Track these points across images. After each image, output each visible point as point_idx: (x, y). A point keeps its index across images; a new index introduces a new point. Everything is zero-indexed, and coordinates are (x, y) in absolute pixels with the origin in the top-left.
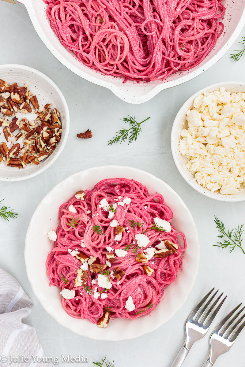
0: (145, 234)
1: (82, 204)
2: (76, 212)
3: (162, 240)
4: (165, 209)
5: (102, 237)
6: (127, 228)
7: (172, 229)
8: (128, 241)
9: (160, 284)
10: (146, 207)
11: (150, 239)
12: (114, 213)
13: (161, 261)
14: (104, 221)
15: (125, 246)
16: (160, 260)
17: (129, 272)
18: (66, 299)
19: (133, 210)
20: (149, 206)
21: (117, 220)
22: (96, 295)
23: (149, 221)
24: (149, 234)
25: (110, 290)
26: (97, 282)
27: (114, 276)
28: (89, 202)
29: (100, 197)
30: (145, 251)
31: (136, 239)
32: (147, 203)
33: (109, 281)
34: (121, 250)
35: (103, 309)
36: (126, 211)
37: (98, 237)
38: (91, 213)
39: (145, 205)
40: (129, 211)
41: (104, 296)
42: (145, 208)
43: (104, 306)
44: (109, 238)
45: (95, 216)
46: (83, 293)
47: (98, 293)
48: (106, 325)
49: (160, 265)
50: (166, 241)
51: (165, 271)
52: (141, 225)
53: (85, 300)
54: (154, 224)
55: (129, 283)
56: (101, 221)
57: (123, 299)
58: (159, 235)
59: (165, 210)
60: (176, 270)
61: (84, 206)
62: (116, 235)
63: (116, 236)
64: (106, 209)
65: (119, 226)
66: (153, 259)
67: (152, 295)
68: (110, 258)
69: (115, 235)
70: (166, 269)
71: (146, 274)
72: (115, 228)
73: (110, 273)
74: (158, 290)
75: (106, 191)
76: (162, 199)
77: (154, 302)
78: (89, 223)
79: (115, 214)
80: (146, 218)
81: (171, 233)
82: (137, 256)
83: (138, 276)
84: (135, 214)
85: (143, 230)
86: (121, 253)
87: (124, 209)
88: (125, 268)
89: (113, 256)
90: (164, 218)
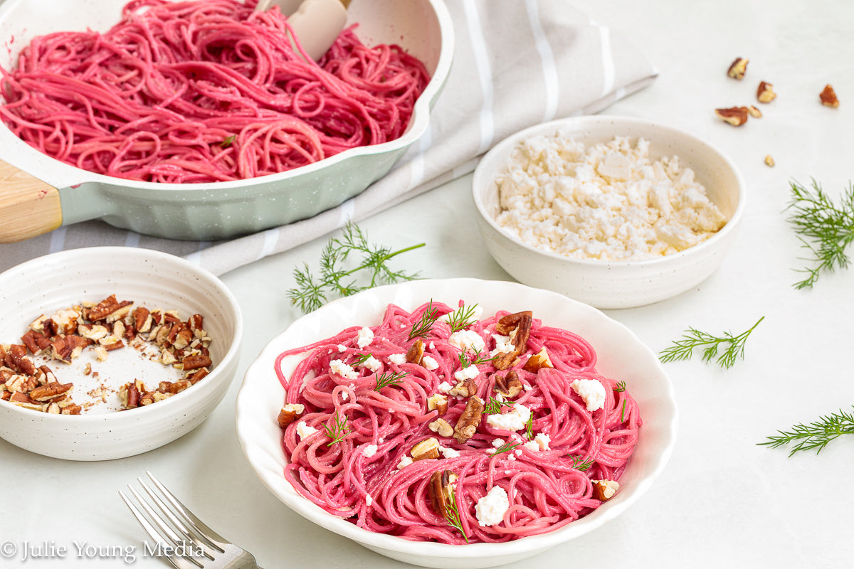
6: (424, 345)
15: (458, 365)
22: (533, 446)
25: (537, 423)
41: (544, 439)
44: (422, 376)
69: (422, 364)
72: (408, 361)
86: (469, 374)
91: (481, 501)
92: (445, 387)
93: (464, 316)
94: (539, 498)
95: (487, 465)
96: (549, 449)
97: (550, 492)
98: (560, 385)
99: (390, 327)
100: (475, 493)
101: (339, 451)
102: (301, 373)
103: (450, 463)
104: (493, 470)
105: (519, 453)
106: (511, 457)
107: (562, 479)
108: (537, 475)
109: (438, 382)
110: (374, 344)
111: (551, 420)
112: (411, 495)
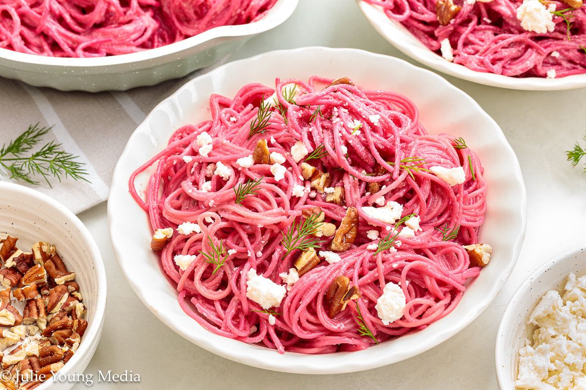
18: (404, 315)
21: (239, 158)
46: (395, 261)
69: (270, 162)
72: (255, 162)
91: (379, 301)
93: (288, 98)
94: (430, 283)
95: (373, 261)
96: (421, 230)
97: (440, 276)
99: (221, 122)
100: (370, 292)
101: (222, 273)
102: (154, 191)
103: (339, 267)
104: (381, 266)
106: (393, 249)
107: (439, 253)
108: (422, 263)
110: (215, 147)
111: (419, 201)
112: (311, 309)
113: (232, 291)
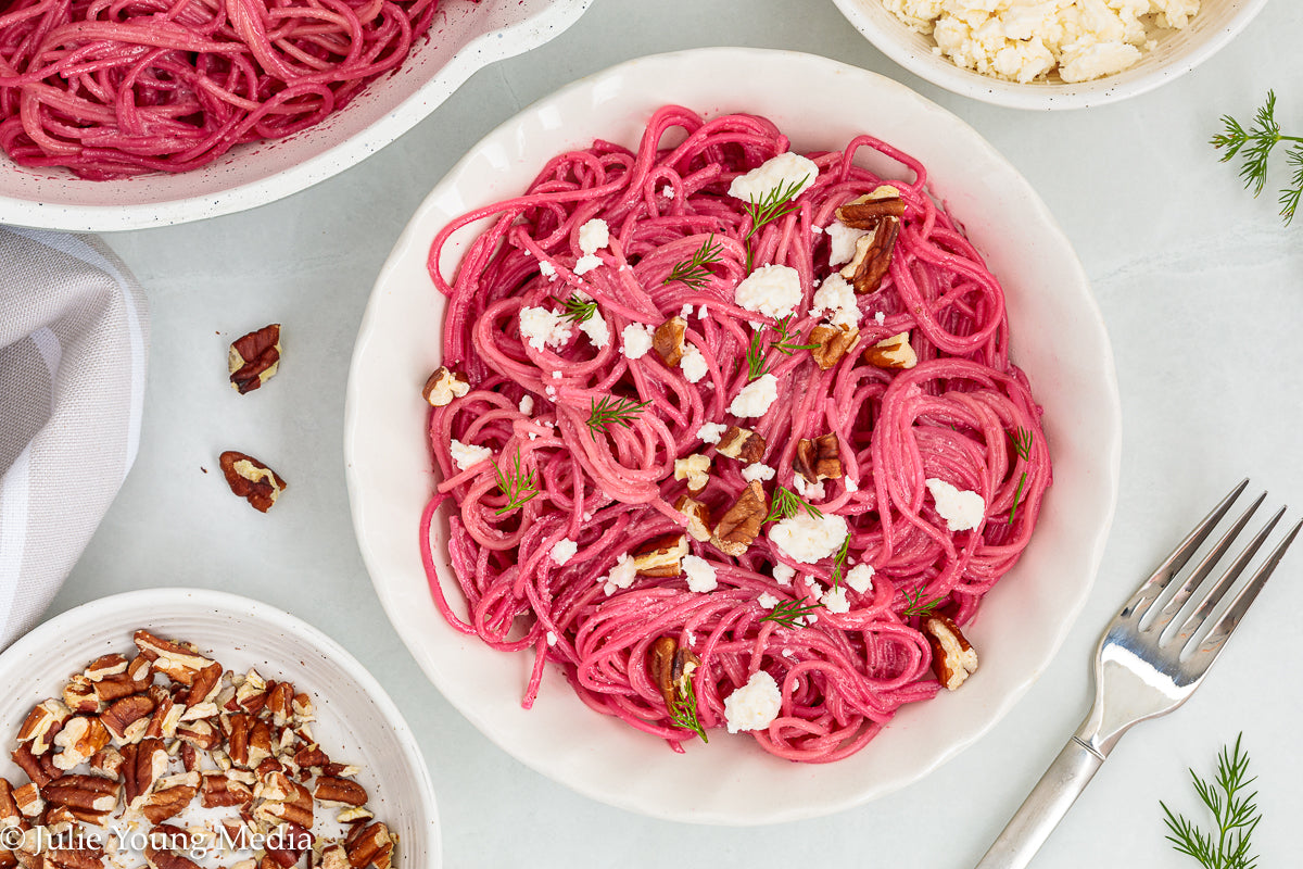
0: (756, 264)
1: (478, 410)
2: (488, 451)
3: (829, 224)
4: (728, 127)
5: (649, 423)
6: (688, 309)
7: (817, 160)
8: (738, 342)
9: (979, 356)
10: (668, 192)
11: (788, 263)
12: (596, 312)
13: (898, 284)
14: (598, 370)
15: (739, 370)
16: (894, 287)
17: (843, 419)
18: (768, 730)
19: (640, 241)
20: (675, 177)
21: (633, 322)
22: (837, 602)
23: (726, 217)
24: (770, 252)
25: (855, 540)
26: (790, 561)
27: (815, 483)
28: (491, 382)
29: (507, 324)
30: (816, 313)
31: (749, 306)
32: (657, 174)
33: (819, 514)
34: (744, 391)
35: (908, 625)
36: (625, 268)
37: (638, 434)
38: (536, 398)
39: (659, 189)
40: (634, 259)
41: (861, 578)
42: (671, 195)
43: (900, 615)
44: (673, 398)
45: (558, 387)
46: (791, 644)
47: (832, 591)
48: (969, 657)
49: (908, 299)
50: (838, 212)
51: (946, 301)
52: (712, 252)
53: (824, 657)
54: (749, 205)
55: (879, 453)
56: (592, 381)
57: (923, 514)
58: (799, 221)
59: (731, 131)
60: (971, 258)
61: (491, 406)
62: (679, 363)
63: (681, 366)
64: (563, 336)
65: (655, 331)
66: (868, 308)
67: (987, 410)
68: (744, 447)
69: (676, 370)
70: (942, 292)
71: (896, 370)
72: (653, 353)
73: (795, 491)
74: (991, 378)
75: (501, 289)
76: (682, 115)
77: (1020, 420)
78: (564, 432)
79: (606, 316)
80: (703, 219)
81: (827, 178)
82: (810, 353)
83: (879, 404)
84: (658, 244)
85: (737, 260)
86: (757, 398)
87: (615, 270)
88: (818, 425)
89: (745, 434)
90: (757, 158)
91: (737, 693)
92: (710, 432)
93: (778, 199)
94: (834, 699)
95: (755, 629)
98: (909, 481)
102: (474, 269)
104: (763, 644)
105: (813, 619)
106: (798, 622)
108: (834, 668)
109: (698, 419)
111: (881, 542)
113: (518, 547)
